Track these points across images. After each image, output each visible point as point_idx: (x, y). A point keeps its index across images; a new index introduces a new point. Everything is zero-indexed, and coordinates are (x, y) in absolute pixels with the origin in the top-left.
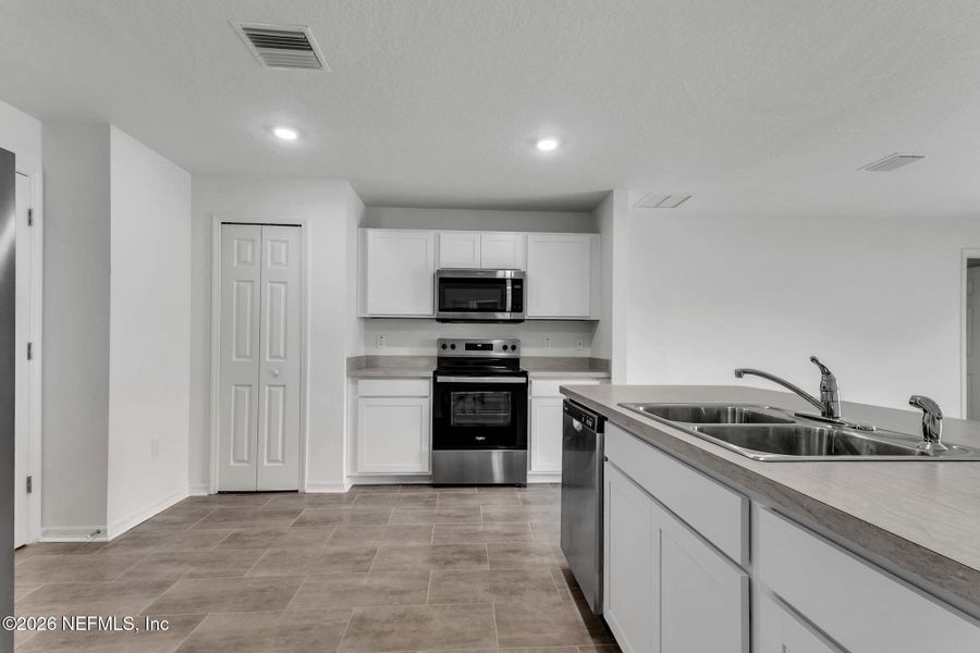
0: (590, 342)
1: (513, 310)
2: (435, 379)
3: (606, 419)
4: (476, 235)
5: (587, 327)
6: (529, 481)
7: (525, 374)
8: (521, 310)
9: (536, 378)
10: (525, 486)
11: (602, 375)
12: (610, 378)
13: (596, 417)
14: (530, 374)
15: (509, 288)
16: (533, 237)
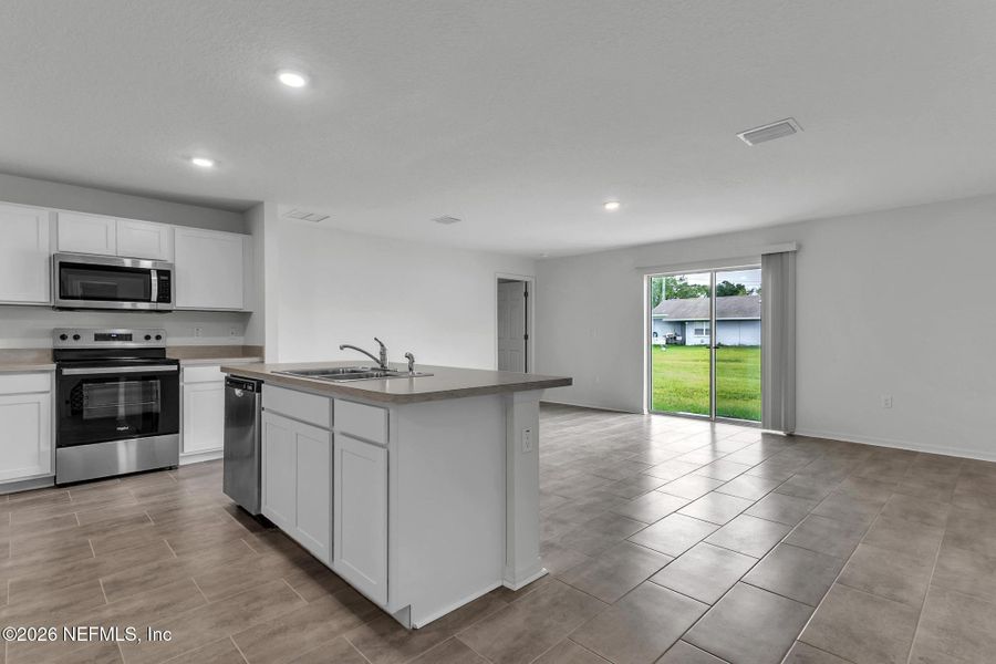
0: (243, 331)
1: (159, 301)
2: (59, 372)
3: (263, 382)
4: (110, 221)
5: (241, 318)
6: (181, 463)
7: (176, 362)
8: (169, 301)
9: (187, 365)
10: (176, 468)
11: (256, 359)
12: (263, 362)
13: (255, 382)
14: (182, 362)
15: (154, 278)
16: (180, 231)
